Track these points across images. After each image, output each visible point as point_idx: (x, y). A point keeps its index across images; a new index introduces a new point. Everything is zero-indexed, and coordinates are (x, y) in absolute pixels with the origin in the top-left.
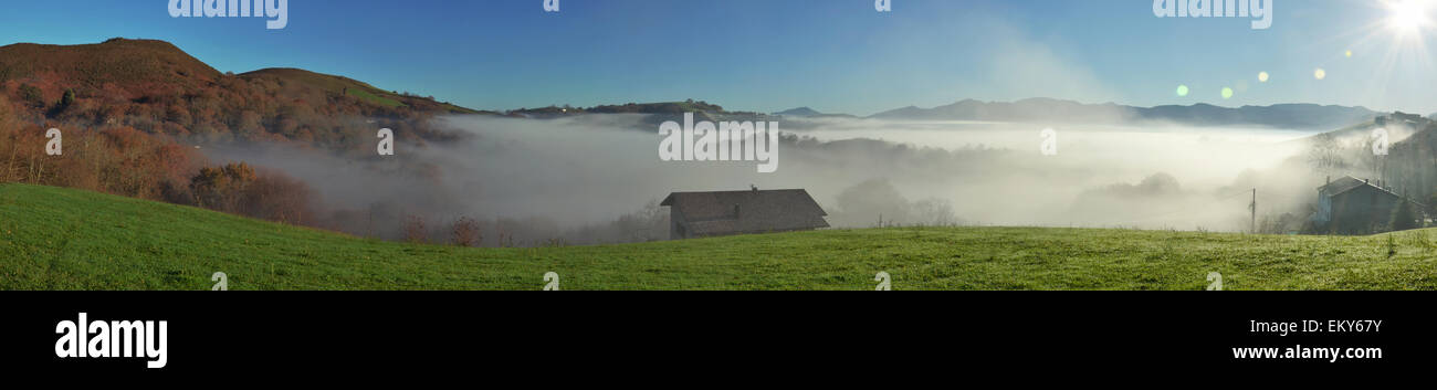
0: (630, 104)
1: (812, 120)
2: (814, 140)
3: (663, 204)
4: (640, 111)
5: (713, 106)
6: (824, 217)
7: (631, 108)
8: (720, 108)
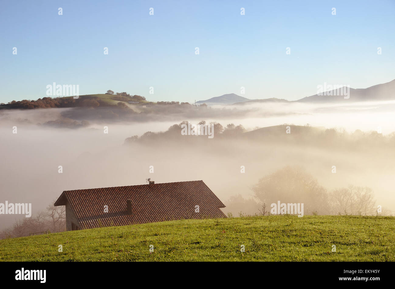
0: (44, 99)
1: (240, 108)
2: (239, 128)
3: (58, 203)
4: (57, 106)
5: (135, 97)
6: (221, 209)
7: (47, 103)
8: (143, 99)
